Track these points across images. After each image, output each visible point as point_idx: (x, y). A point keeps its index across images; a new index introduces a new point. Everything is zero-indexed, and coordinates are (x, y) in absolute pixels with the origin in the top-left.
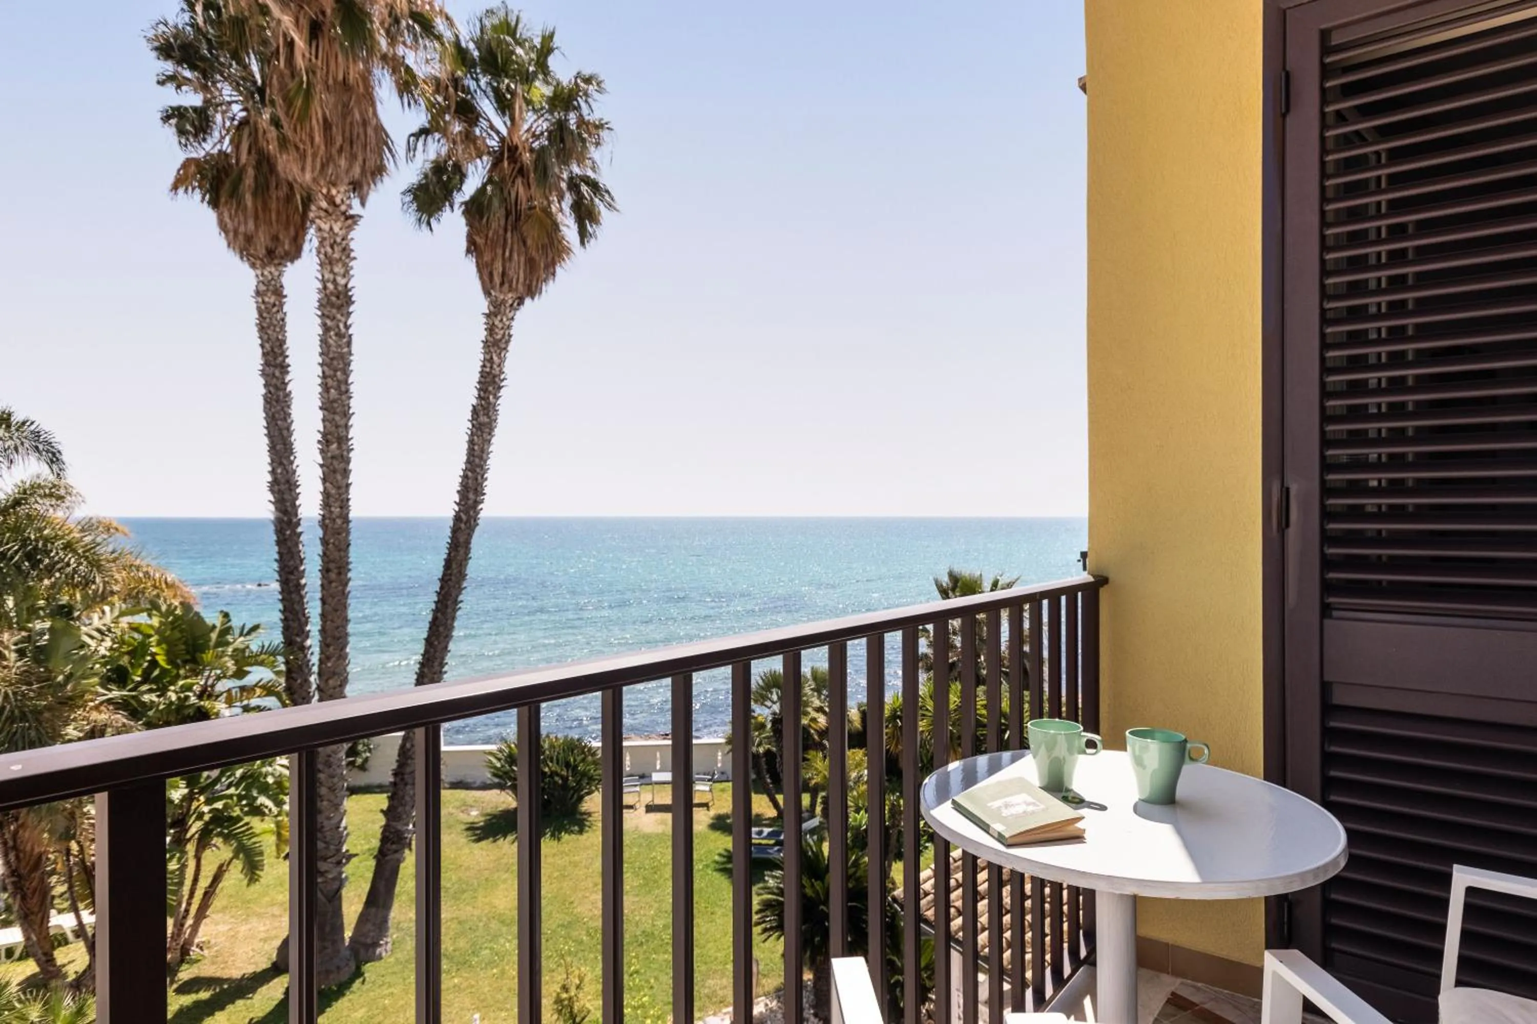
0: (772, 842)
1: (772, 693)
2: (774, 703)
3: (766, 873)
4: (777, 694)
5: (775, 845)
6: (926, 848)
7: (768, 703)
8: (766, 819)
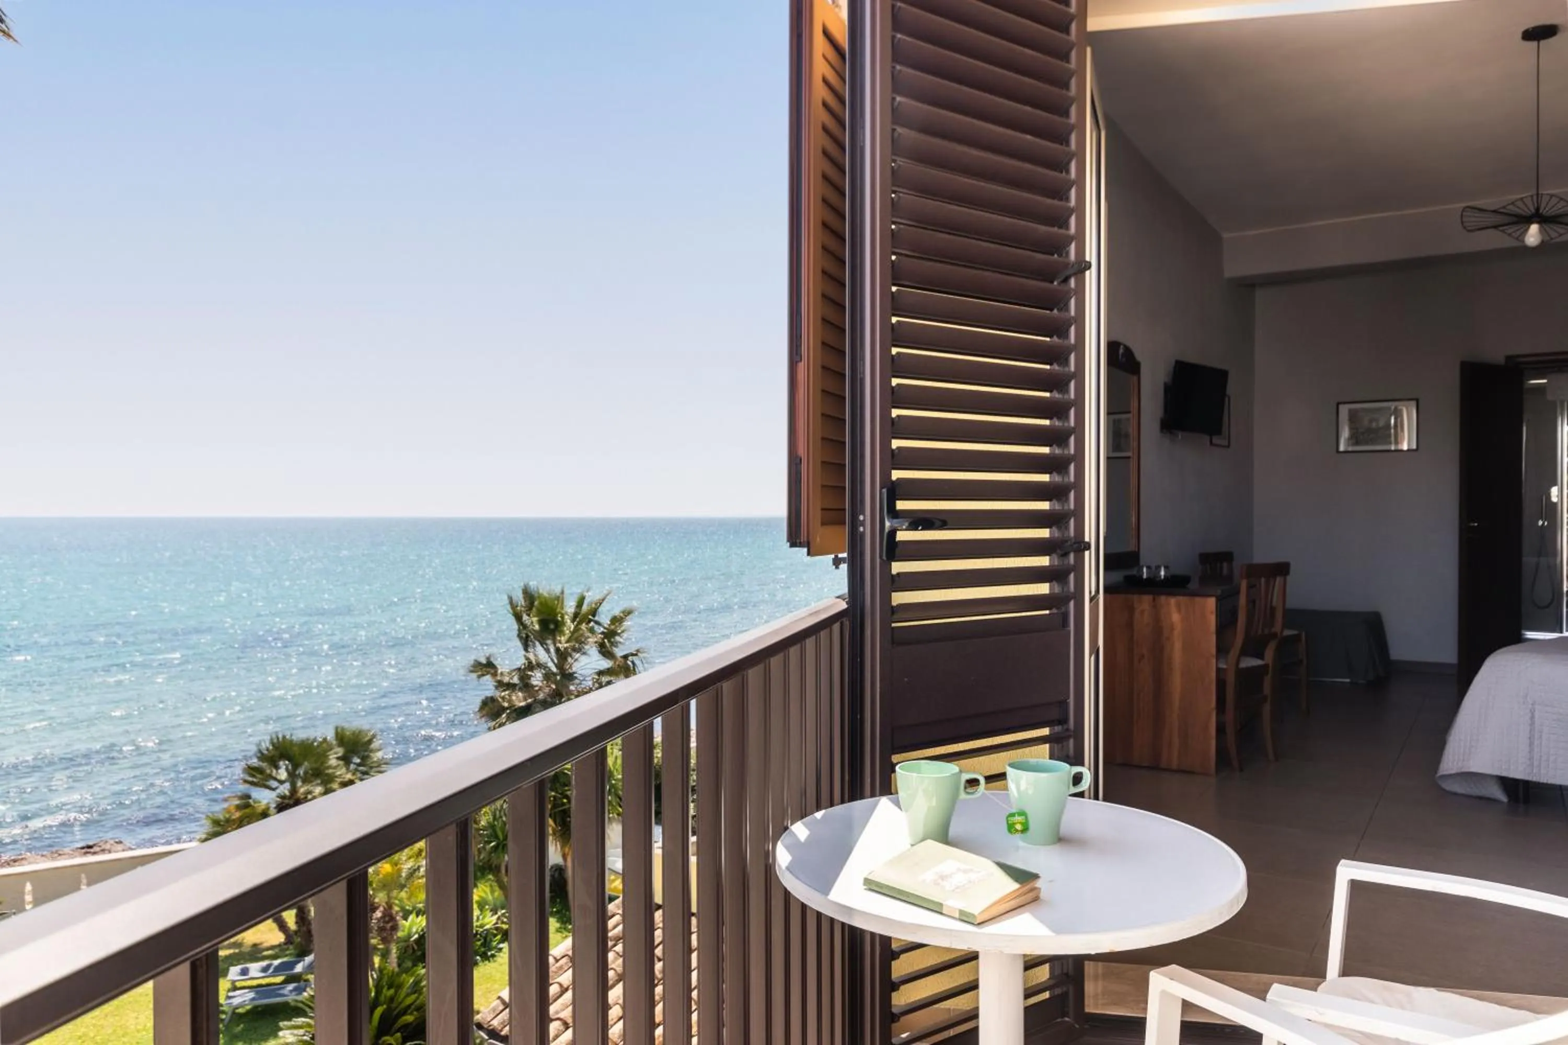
0: (279, 979)
1: (277, 767)
2: (281, 782)
3: (281, 1024)
4: (287, 769)
5: (287, 981)
6: (500, 950)
7: (274, 784)
8: (268, 949)
